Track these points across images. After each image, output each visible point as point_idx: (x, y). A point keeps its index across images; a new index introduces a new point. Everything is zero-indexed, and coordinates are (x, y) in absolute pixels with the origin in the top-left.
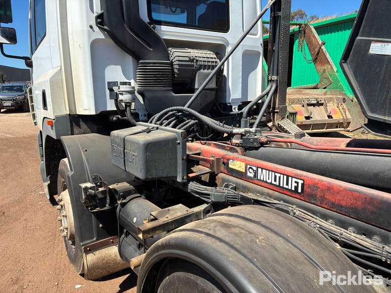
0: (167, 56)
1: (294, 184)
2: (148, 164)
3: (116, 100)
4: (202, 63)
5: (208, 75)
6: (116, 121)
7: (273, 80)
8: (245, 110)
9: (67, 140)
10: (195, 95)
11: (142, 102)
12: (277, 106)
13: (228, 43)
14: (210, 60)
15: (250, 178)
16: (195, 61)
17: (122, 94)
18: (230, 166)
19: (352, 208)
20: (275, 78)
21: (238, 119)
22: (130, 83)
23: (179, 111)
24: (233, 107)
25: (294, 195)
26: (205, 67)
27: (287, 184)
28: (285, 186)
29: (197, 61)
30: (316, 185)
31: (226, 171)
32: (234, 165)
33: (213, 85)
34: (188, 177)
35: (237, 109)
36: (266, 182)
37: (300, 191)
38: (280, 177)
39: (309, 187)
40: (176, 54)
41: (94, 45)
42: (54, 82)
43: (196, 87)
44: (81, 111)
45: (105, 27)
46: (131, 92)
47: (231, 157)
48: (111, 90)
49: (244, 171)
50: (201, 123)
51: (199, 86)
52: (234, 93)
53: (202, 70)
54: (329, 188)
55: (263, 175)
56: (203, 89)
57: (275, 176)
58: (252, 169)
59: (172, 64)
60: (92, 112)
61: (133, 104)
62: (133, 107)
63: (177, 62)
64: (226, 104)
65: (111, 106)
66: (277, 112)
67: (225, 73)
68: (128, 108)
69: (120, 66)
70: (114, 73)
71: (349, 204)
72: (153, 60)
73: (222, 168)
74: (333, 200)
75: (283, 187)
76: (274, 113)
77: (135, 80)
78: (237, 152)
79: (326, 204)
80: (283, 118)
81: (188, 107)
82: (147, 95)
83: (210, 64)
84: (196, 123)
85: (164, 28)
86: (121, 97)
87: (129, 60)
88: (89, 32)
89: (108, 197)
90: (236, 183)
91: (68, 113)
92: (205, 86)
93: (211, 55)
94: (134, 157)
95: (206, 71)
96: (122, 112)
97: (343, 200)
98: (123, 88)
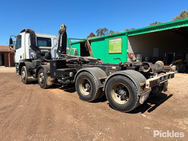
4: (46, 52)
6: (32, 60)
13: (51, 48)
33: (48, 55)
41: (29, 50)
43: (45, 55)
45: (31, 47)
48: (32, 56)
52: (53, 57)
61: (35, 58)
63: (42, 52)
67: (51, 53)
70: (32, 53)
82: (37, 56)
84: (44, 60)
85: (40, 47)
87: (34, 51)
89: (31, 69)
91: (25, 59)
93: (48, 50)
94: (35, 63)
98: (33, 55)
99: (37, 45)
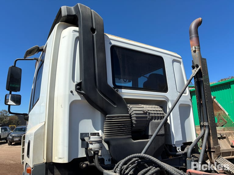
0: (127, 110)
3: (87, 149)
4: (153, 115)
5: (159, 124)
7: (205, 126)
11: (107, 149)
13: (168, 100)
14: (159, 112)
16: (148, 114)
17: (92, 144)
20: (206, 124)
22: (98, 133)
26: (155, 118)
29: (149, 113)
33: (162, 132)
40: (134, 109)
42: (37, 135)
44: (56, 160)
45: (82, 92)
46: (99, 142)
48: (83, 140)
51: (152, 133)
52: (177, 137)
53: (153, 121)
59: (130, 116)
61: (100, 151)
62: (100, 154)
63: (135, 115)
64: (171, 146)
65: (82, 154)
67: (169, 121)
68: (96, 156)
69: (91, 120)
72: (117, 115)
76: (210, 152)
77: (103, 131)
80: (218, 157)
81: (145, 153)
82: (113, 143)
83: (159, 115)
85: (124, 91)
86: (91, 146)
87: (99, 114)
91: (45, 161)
93: (159, 108)
95: (156, 121)
98: (93, 138)
99: (110, 83)
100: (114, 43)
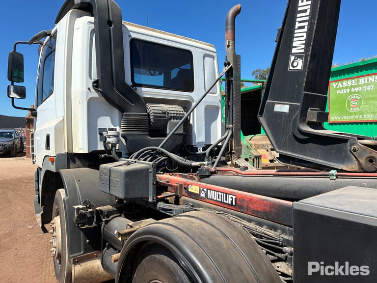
0: (145, 110)
1: (231, 199)
2: (127, 187)
3: (105, 142)
4: (172, 115)
5: (177, 123)
6: (103, 158)
7: (230, 128)
8: (208, 151)
9: (64, 172)
10: (166, 139)
11: (125, 143)
12: (233, 148)
13: (193, 100)
14: (178, 112)
15: (203, 198)
16: (166, 113)
17: (109, 137)
18: (190, 190)
19: (264, 212)
20: (231, 126)
21: (202, 157)
22: (116, 129)
23: (153, 150)
24: (198, 149)
25: (231, 208)
26: (174, 118)
27: (226, 200)
28: (225, 202)
29: (168, 113)
30: (243, 199)
31: (186, 195)
32: (192, 189)
33: (181, 131)
34: (157, 198)
35: (201, 150)
36: (213, 200)
37: (234, 204)
38: (221, 195)
39: (239, 201)
40: (152, 108)
41: (90, 102)
42: (58, 129)
43: (168, 132)
44: (76, 150)
45: (99, 89)
46: (117, 136)
47: (190, 183)
48: (101, 134)
49: (198, 193)
50: (170, 159)
51: (170, 132)
52: (199, 137)
53: (172, 120)
54: (251, 200)
55: (212, 195)
56: (173, 134)
57: (219, 195)
58: (204, 191)
59: (149, 115)
60: (86, 151)
61: (118, 145)
62: (117, 148)
63: (153, 114)
64: (192, 146)
65: (100, 147)
66: (234, 153)
67: (191, 122)
68: (114, 148)
69: (109, 117)
70: (105, 122)
71: (262, 210)
72: (134, 113)
73: (184, 192)
74: (254, 208)
75: (224, 203)
76: (232, 153)
77: (120, 127)
78: (195, 179)
79: (249, 212)
80: (239, 158)
81: (161, 147)
82: (129, 138)
83: (179, 115)
84: (166, 159)
85: (144, 89)
86: (108, 140)
87: (116, 112)
88: (87, 92)
89: (95, 216)
90: (193, 203)
91: (67, 152)
92: (175, 132)
93: (180, 109)
94: (117, 183)
95: (175, 121)
96: (109, 152)
97: (259, 207)
98: (110, 133)
99: (128, 81)
100: (133, 35)
